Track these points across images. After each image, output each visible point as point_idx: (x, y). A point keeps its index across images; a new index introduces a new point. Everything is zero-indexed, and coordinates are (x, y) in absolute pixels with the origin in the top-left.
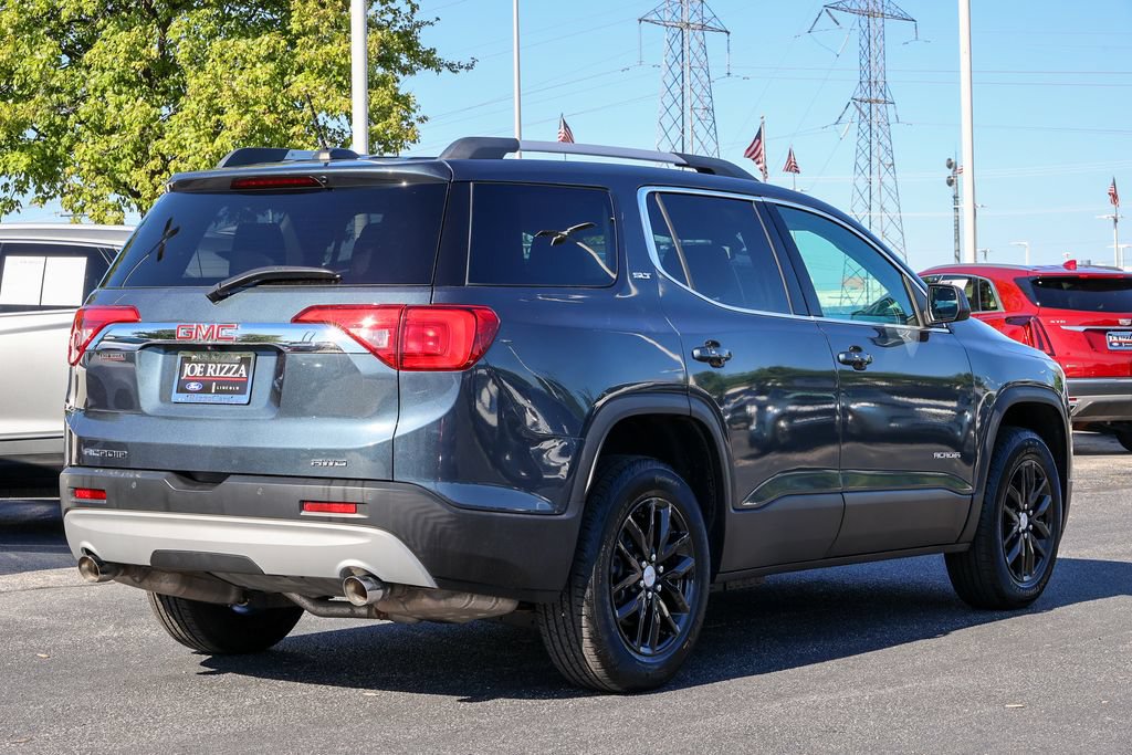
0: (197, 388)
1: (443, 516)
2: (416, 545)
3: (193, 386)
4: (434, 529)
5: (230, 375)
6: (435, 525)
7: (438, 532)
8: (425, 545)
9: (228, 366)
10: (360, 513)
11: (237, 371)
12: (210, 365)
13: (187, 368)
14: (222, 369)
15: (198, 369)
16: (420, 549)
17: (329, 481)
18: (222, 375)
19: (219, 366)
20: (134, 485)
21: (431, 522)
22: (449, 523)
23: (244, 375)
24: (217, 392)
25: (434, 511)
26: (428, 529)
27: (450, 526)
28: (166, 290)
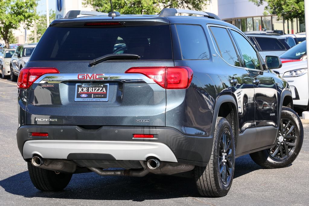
0: (85, 96)
1: (181, 138)
2: (173, 148)
3: (83, 95)
4: (179, 142)
5: (99, 91)
6: (179, 141)
7: (180, 144)
8: (176, 148)
9: (97, 88)
10: (155, 137)
11: (102, 90)
12: (90, 88)
13: (80, 90)
14: (95, 90)
15: (85, 90)
16: (174, 149)
17: (143, 127)
18: (95, 91)
19: (94, 88)
20: (62, 131)
21: (178, 140)
22: (184, 140)
23: (105, 91)
24: (94, 97)
25: (179, 136)
26: (177, 142)
27: (184, 141)
28: (68, 62)
